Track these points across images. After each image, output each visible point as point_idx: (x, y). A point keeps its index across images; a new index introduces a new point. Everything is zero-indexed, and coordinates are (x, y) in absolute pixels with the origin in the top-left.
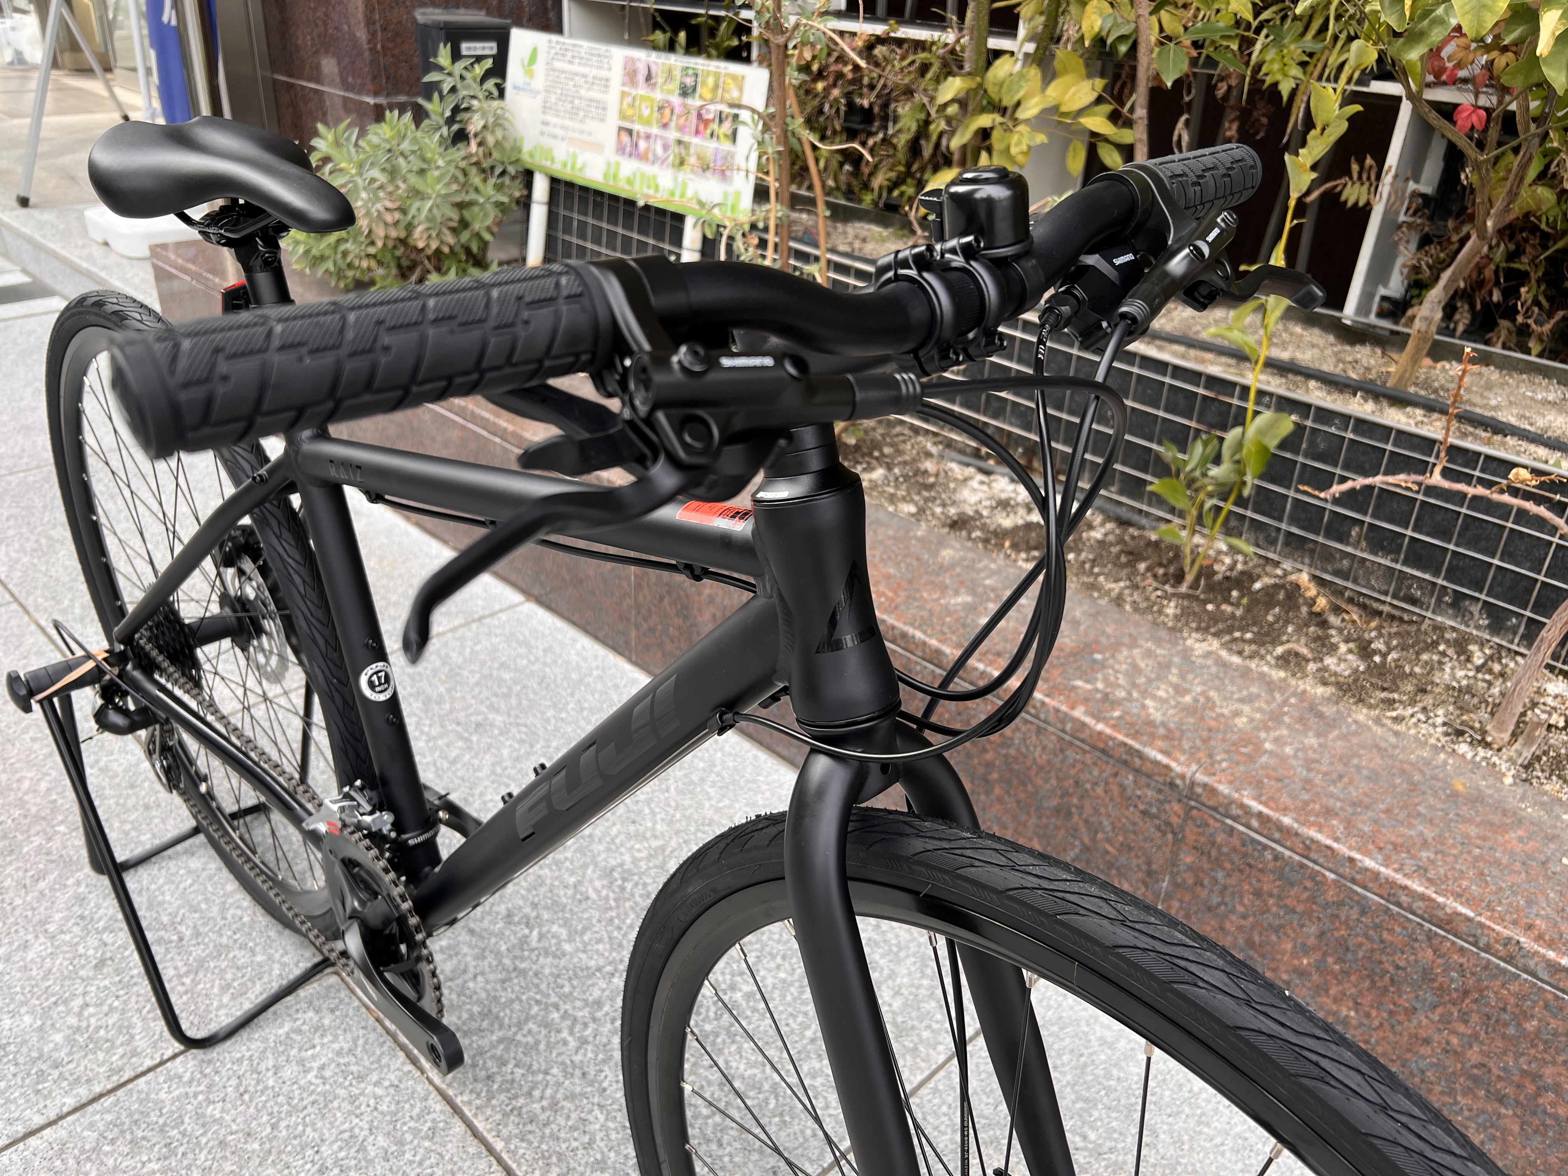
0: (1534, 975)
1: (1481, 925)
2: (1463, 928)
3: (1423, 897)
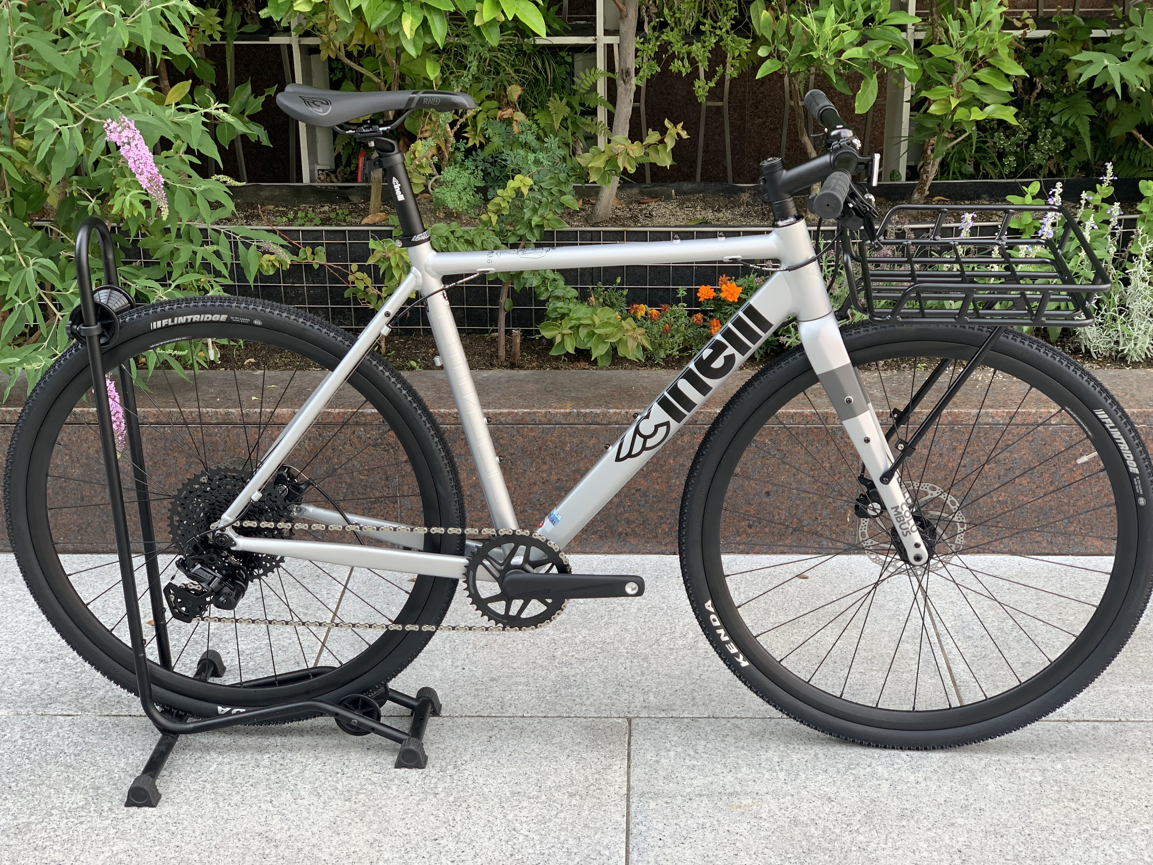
0: (560, 424)
1: (535, 413)
2: (528, 419)
3: (509, 414)
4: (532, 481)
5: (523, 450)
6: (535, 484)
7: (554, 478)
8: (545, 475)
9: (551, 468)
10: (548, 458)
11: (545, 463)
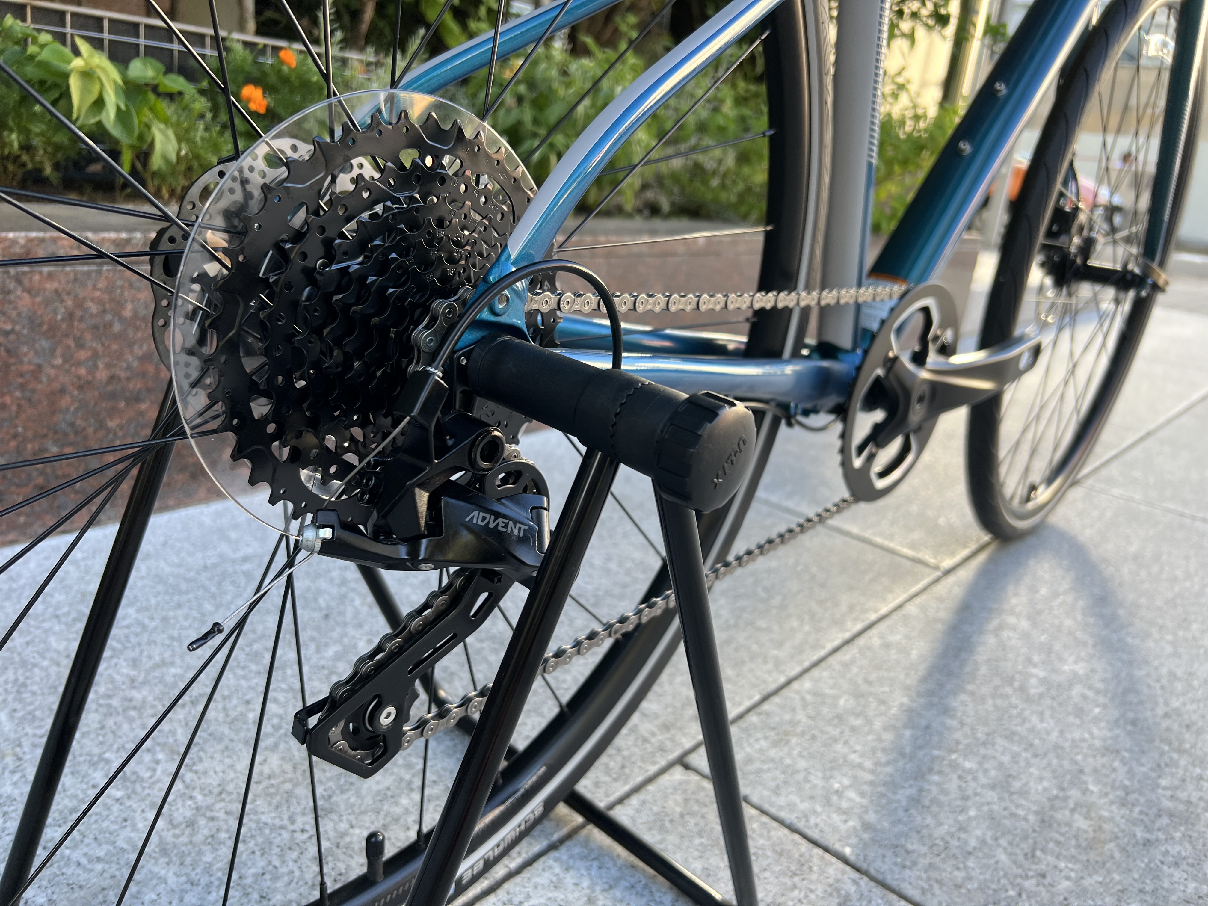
4: (56, 386)
5: (34, 323)
6: (62, 391)
7: (102, 375)
8: (82, 371)
9: (95, 356)
10: (88, 336)
11: (81, 346)
